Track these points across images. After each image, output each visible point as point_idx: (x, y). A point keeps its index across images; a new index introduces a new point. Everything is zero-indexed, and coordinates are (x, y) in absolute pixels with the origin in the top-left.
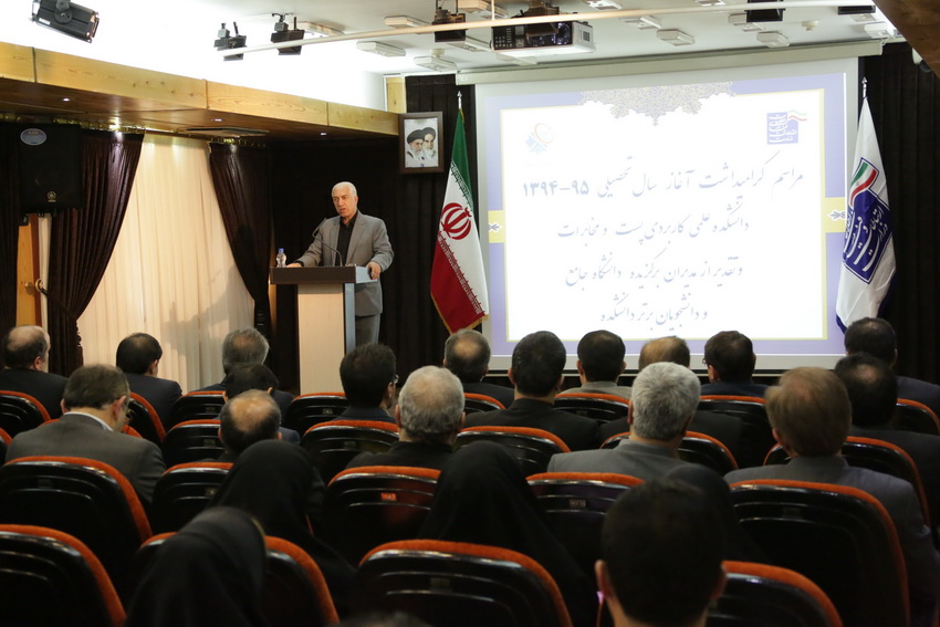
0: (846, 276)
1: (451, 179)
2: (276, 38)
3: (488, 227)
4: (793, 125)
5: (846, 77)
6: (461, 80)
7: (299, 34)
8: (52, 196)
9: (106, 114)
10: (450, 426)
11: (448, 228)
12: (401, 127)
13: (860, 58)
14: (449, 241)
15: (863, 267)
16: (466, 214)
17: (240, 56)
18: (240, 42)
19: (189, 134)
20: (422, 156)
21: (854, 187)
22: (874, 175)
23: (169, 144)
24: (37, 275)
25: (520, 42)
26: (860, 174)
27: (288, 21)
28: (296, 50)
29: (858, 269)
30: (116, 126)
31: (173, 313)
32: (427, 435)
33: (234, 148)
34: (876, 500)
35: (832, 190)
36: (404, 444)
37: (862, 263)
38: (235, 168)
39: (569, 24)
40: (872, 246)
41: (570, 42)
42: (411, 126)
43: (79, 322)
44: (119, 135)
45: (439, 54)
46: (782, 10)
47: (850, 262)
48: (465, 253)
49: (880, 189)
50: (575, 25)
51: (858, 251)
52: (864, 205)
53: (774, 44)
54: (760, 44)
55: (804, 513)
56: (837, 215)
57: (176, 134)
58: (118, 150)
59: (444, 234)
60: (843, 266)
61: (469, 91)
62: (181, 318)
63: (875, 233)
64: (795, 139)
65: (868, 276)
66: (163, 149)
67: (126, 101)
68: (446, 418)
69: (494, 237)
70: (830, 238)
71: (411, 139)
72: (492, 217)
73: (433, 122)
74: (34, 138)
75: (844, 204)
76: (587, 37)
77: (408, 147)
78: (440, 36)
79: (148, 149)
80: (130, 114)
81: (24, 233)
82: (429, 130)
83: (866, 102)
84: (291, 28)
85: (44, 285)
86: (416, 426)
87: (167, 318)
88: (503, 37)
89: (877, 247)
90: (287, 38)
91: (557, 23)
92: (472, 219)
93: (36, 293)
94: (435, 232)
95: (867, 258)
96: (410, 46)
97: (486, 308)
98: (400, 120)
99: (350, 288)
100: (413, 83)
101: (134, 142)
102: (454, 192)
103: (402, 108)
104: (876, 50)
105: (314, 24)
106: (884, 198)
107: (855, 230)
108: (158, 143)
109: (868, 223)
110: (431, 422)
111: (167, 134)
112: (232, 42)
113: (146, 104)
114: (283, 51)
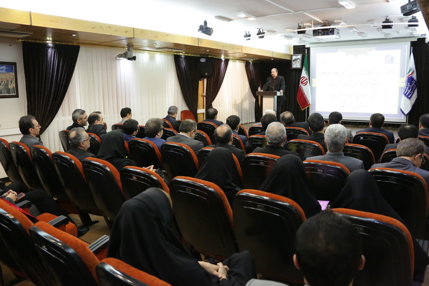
0: (404, 98)
1: (303, 70)
2: (258, 34)
3: (312, 83)
4: (392, 59)
5: (407, 46)
6: (307, 46)
7: (264, 33)
8: (206, 74)
9: (220, 54)
10: (282, 140)
11: (302, 83)
12: (292, 58)
13: (411, 42)
14: (302, 86)
15: (409, 96)
16: (307, 79)
17: (249, 39)
18: (250, 36)
19: (241, 59)
20: (296, 65)
21: (408, 75)
22: (413, 72)
23: (236, 62)
24: (203, 92)
25: (320, 34)
26: (409, 72)
27: (261, 30)
28: (263, 37)
29: (407, 96)
30: (223, 58)
31: (235, 102)
32: (275, 143)
33: (251, 63)
34: (422, 178)
35: (402, 76)
36: (269, 146)
37: (408, 95)
38: (251, 67)
39: (333, 29)
40: (411, 91)
41: (333, 34)
42: (294, 58)
43: (213, 103)
44: (223, 60)
45: (301, 39)
46: (392, 25)
47: (405, 95)
48: (306, 89)
49: (414, 76)
50: (335, 30)
51: (407, 92)
52: (410, 80)
53: (388, 37)
54: (385, 37)
55: (396, 180)
56: (402, 82)
57: (237, 59)
58: (223, 63)
59: (301, 84)
60: (403, 95)
61: (308, 49)
62: (237, 103)
63: (412, 87)
64: (393, 62)
65: (410, 98)
66: (234, 63)
67: (225, 51)
68: (280, 138)
69: (313, 85)
70: (400, 88)
71: (294, 61)
72: (313, 80)
73: (300, 56)
74: (203, 60)
75: (405, 79)
76: (338, 33)
77: (293, 63)
78: (299, 32)
79: (230, 63)
80: (226, 54)
81: (200, 83)
82: (298, 59)
83: (412, 53)
84: (262, 32)
85: (205, 95)
86: (271, 141)
87: (234, 103)
88: (316, 33)
89: (413, 90)
90: (261, 34)
91: (330, 29)
92: (308, 81)
93: (203, 97)
94: (299, 83)
95: (410, 94)
96: (293, 37)
97: (310, 103)
98: (291, 56)
99: (276, 97)
100: (295, 47)
101: (227, 61)
102: (304, 74)
103: (292, 53)
104: (416, 40)
105: (268, 31)
106: (415, 78)
107: (407, 86)
108: (233, 61)
109: (411, 85)
110: (275, 139)
111: (235, 59)
112: (248, 36)
113: (230, 51)
114: (260, 37)
